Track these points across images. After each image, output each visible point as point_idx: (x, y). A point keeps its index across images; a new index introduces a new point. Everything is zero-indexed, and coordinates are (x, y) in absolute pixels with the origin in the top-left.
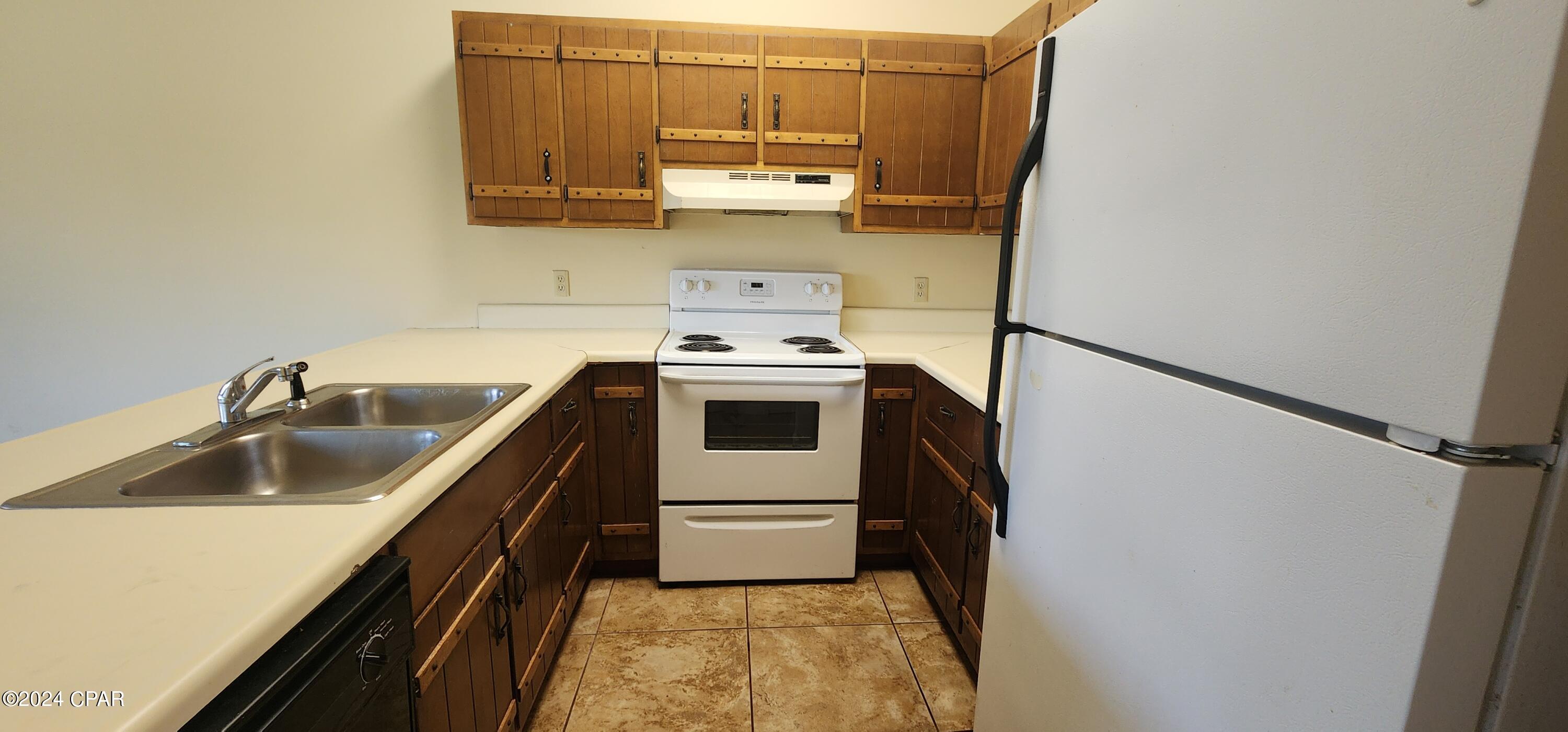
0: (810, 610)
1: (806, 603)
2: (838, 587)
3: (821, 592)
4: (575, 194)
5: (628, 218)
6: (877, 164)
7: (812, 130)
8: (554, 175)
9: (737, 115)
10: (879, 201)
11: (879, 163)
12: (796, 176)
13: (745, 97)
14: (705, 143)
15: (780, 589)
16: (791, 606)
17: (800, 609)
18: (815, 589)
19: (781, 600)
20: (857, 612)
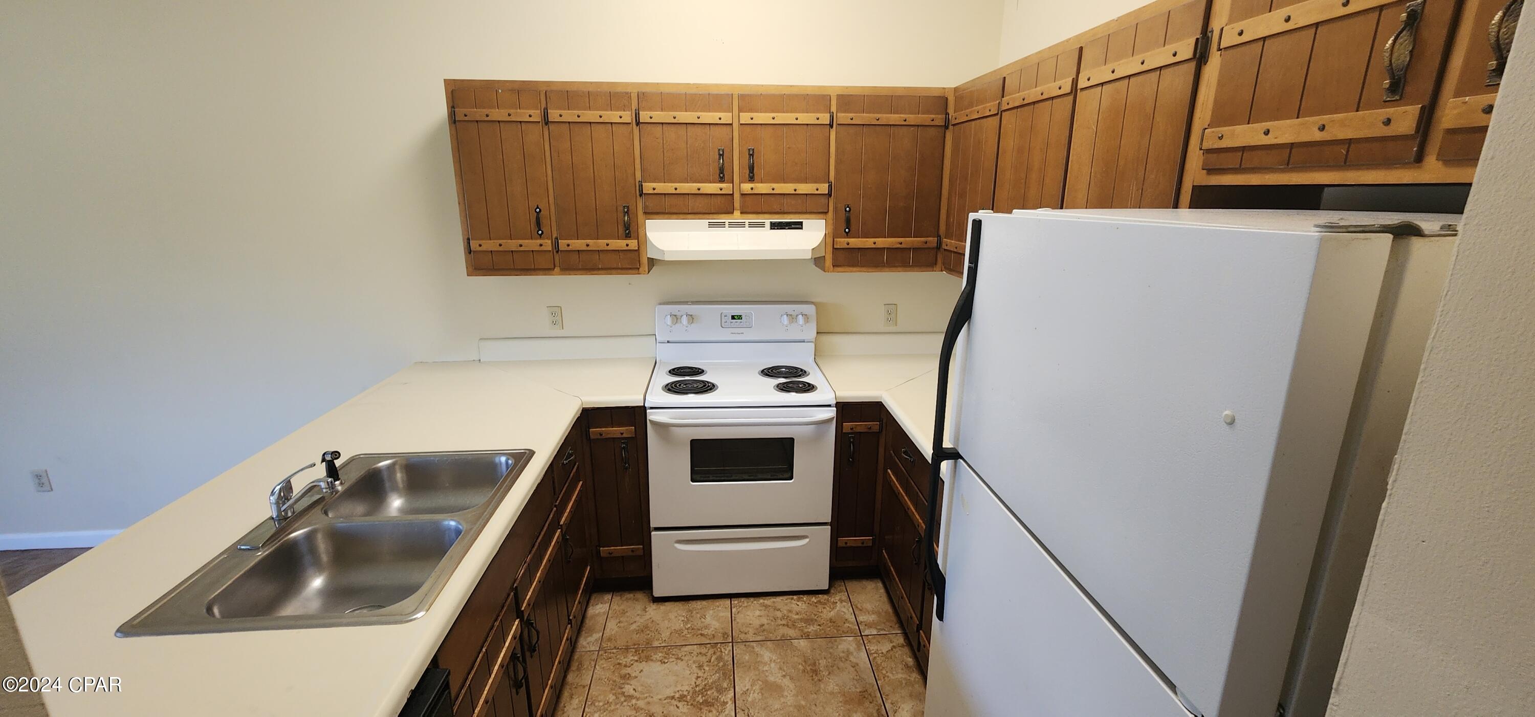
0: (788, 622)
1: (785, 615)
2: (814, 598)
3: (798, 603)
4: (566, 246)
5: (615, 266)
6: (846, 211)
7: (784, 180)
8: (546, 229)
9: (714, 169)
10: (848, 244)
11: (848, 209)
12: (771, 223)
13: (721, 152)
14: (685, 195)
15: (761, 601)
16: (771, 618)
17: (780, 622)
18: (793, 601)
19: (763, 613)
20: (830, 624)
